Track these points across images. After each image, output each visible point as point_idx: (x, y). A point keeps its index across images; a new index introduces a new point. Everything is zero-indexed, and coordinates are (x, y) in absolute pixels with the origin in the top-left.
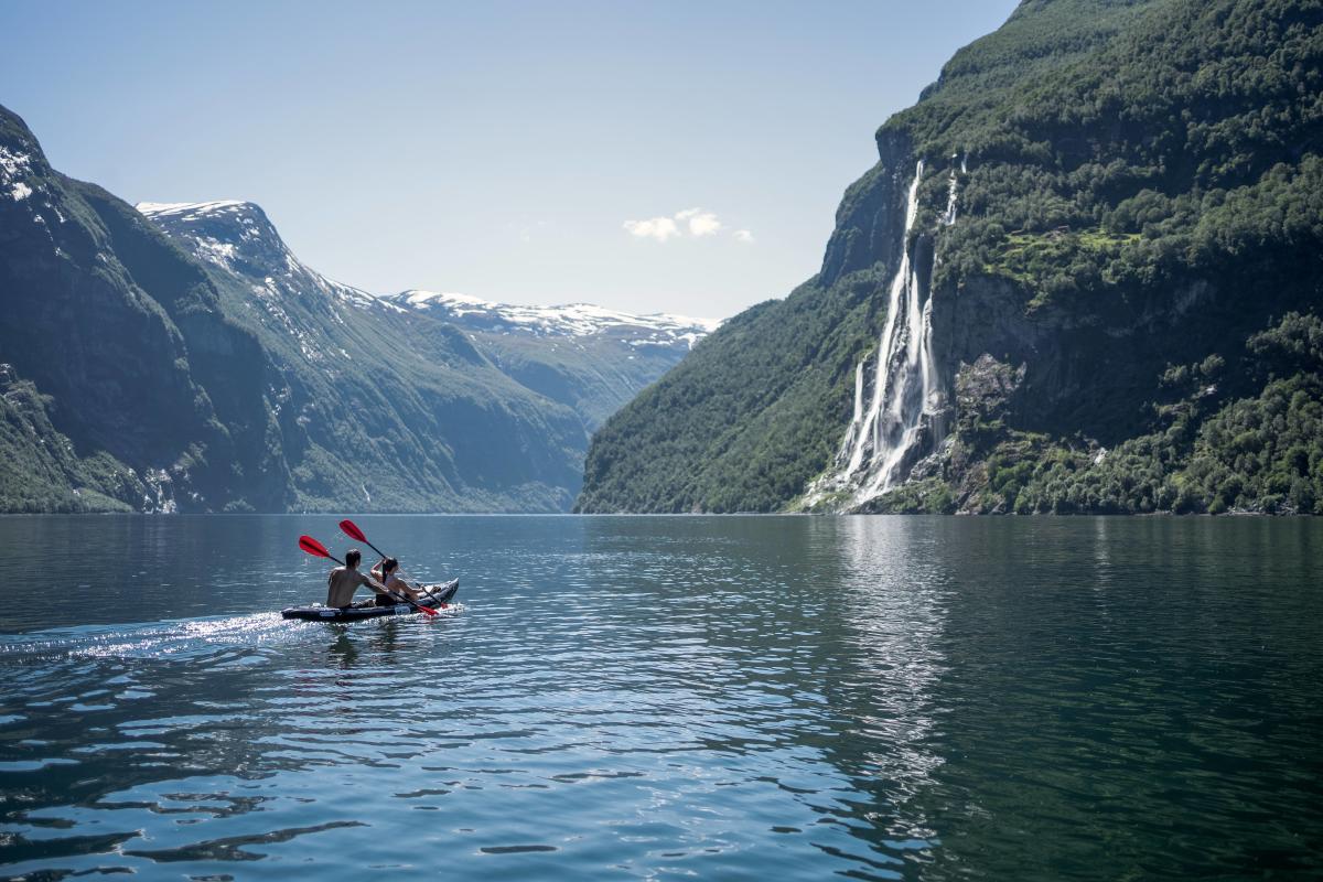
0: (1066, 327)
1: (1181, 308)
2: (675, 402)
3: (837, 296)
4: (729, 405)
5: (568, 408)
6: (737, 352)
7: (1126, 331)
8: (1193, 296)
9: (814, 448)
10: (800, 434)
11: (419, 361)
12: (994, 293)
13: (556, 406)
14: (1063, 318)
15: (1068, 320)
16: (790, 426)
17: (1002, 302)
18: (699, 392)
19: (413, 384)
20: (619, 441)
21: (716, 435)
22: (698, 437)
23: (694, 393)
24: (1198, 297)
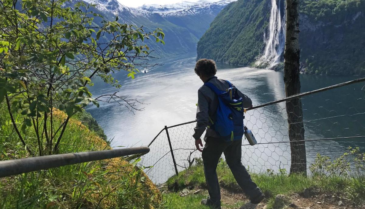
0: (324, 26)
1: (354, 19)
2: (216, 33)
3: (251, 4)
4: (229, 34)
5: (185, 28)
6: (228, 19)
7: (340, 26)
8: (357, 16)
9: (254, 48)
10: (250, 44)
11: (151, 23)
12: (303, 17)
13: (182, 28)
14: (322, 24)
15: (324, 24)
16: (247, 41)
17: (305, 19)
18: (221, 31)
19: (151, 29)
20: (204, 44)
21: (227, 42)
22: (223, 42)
23: (220, 31)
24: (359, 16)
